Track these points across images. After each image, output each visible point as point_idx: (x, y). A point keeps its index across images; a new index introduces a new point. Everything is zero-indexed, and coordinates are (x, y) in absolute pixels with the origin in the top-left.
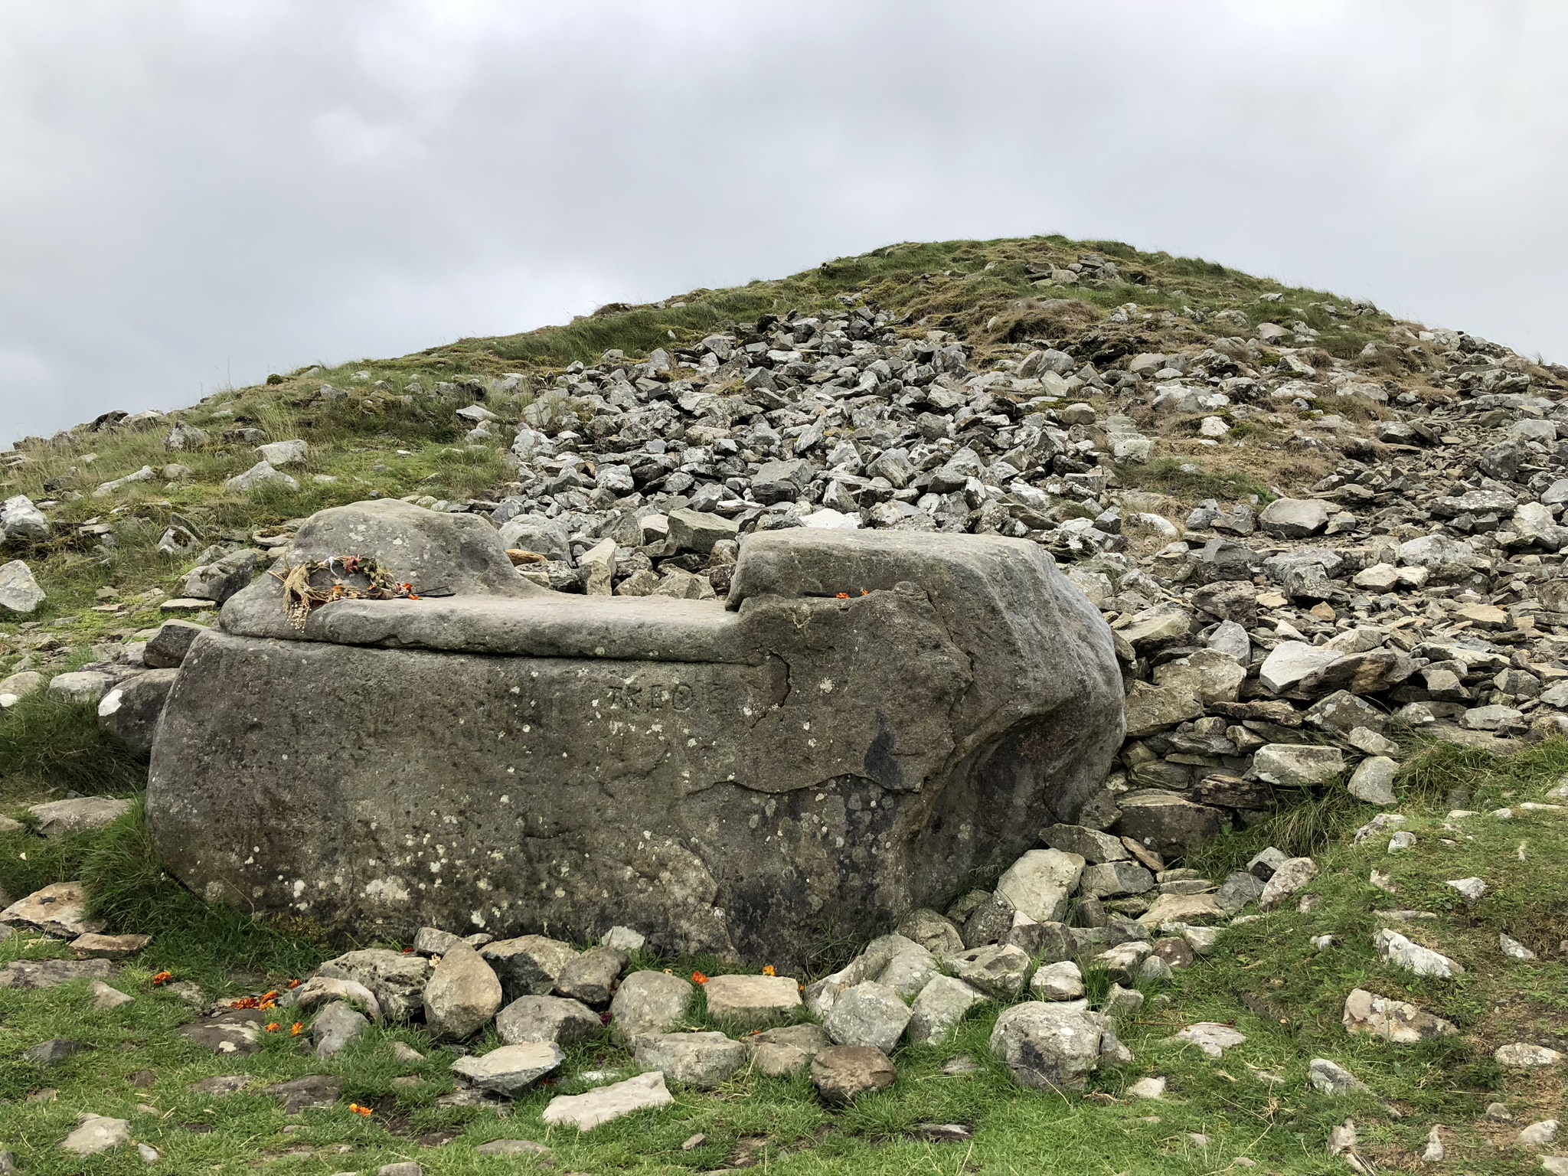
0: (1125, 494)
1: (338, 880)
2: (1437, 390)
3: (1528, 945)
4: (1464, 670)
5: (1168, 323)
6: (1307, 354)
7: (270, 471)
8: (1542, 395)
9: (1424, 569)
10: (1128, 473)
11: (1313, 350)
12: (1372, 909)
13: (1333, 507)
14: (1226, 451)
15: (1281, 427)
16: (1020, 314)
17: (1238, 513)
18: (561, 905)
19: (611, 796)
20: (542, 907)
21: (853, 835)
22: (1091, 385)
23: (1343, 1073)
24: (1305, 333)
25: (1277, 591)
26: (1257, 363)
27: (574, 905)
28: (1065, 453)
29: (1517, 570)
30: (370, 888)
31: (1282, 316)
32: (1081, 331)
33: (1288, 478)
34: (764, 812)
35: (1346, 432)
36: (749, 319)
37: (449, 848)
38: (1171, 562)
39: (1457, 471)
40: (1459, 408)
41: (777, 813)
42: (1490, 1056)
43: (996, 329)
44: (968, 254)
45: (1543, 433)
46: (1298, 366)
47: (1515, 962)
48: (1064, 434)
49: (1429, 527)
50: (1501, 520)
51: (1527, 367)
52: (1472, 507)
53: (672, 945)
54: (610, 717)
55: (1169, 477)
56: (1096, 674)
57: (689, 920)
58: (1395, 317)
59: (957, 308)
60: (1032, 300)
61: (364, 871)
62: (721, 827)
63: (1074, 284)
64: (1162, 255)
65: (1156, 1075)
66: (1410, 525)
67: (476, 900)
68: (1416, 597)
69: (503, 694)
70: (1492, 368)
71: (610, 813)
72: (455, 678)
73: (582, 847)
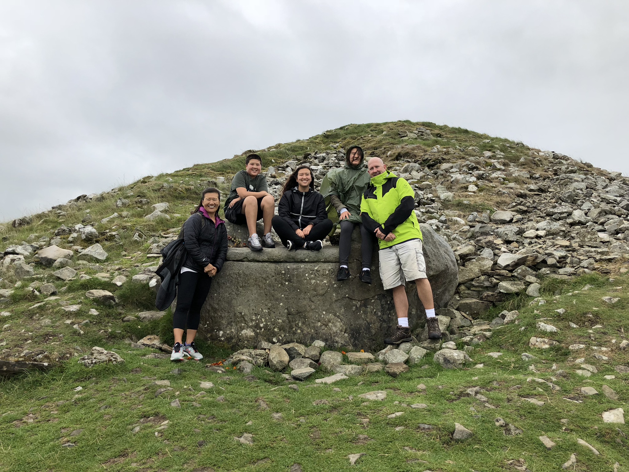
0: (446, 211)
1: (233, 330)
2: (546, 173)
3: (577, 324)
4: (558, 258)
5: (452, 152)
6: (501, 162)
7: (159, 213)
8: (582, 174)
9: (545, 231)
10: (446, 204)
11: (503, 160)
12: (535, 319)
13: (514, 213)
14: (477, 196)
15: (495, 187)
16: (399, 150)
17: (484, 216)
18: (299, 335)
19: (313, 302)
20: (294, 336)
21: (383, 312)
22: (428, 175)
23: (530, 355)
24: (500, 154)
25: (499, 239)
26: (484, 166)
27: (303, 334)
28: (424, 199)
29: (573, 231)
30: (242, 332)
31: (491, 148)
32: (422, 156)
33: (499, 204)
34: (357, 306)
35: (517, 189)
36: (300, 154)
37: (266, 319)
38: (465, 232)
39: (554, 200)
40: (553, 179)
41: (360, 306)
42: (567, 348)
43: (391, 156)
44: (376, 128)
45: (581, 187)
46: (498, 166)
47: (573, 328)
48: (422, 192)
49: (546, 219)
50: (568, 215)
51: (577, 163)
52: (559, 212)
53: (333, 345)
54: (311, 279)
55: (459, 205)
56: (450, 263)
57: (338, 337)
58: (530, 147)
59: (376, 148)
60: (403, 145)
61: (241, 327)
62: (345, 310)
63: (416, 138)
64: (446, 126)
65: (481, 363)
66: (540, 218)
67: (274, 334)
68: (543, 240)
69: (279, 273)
70: (564, 165)
71: (313, 307)
72: (265, 269)
73: (305, 317)
